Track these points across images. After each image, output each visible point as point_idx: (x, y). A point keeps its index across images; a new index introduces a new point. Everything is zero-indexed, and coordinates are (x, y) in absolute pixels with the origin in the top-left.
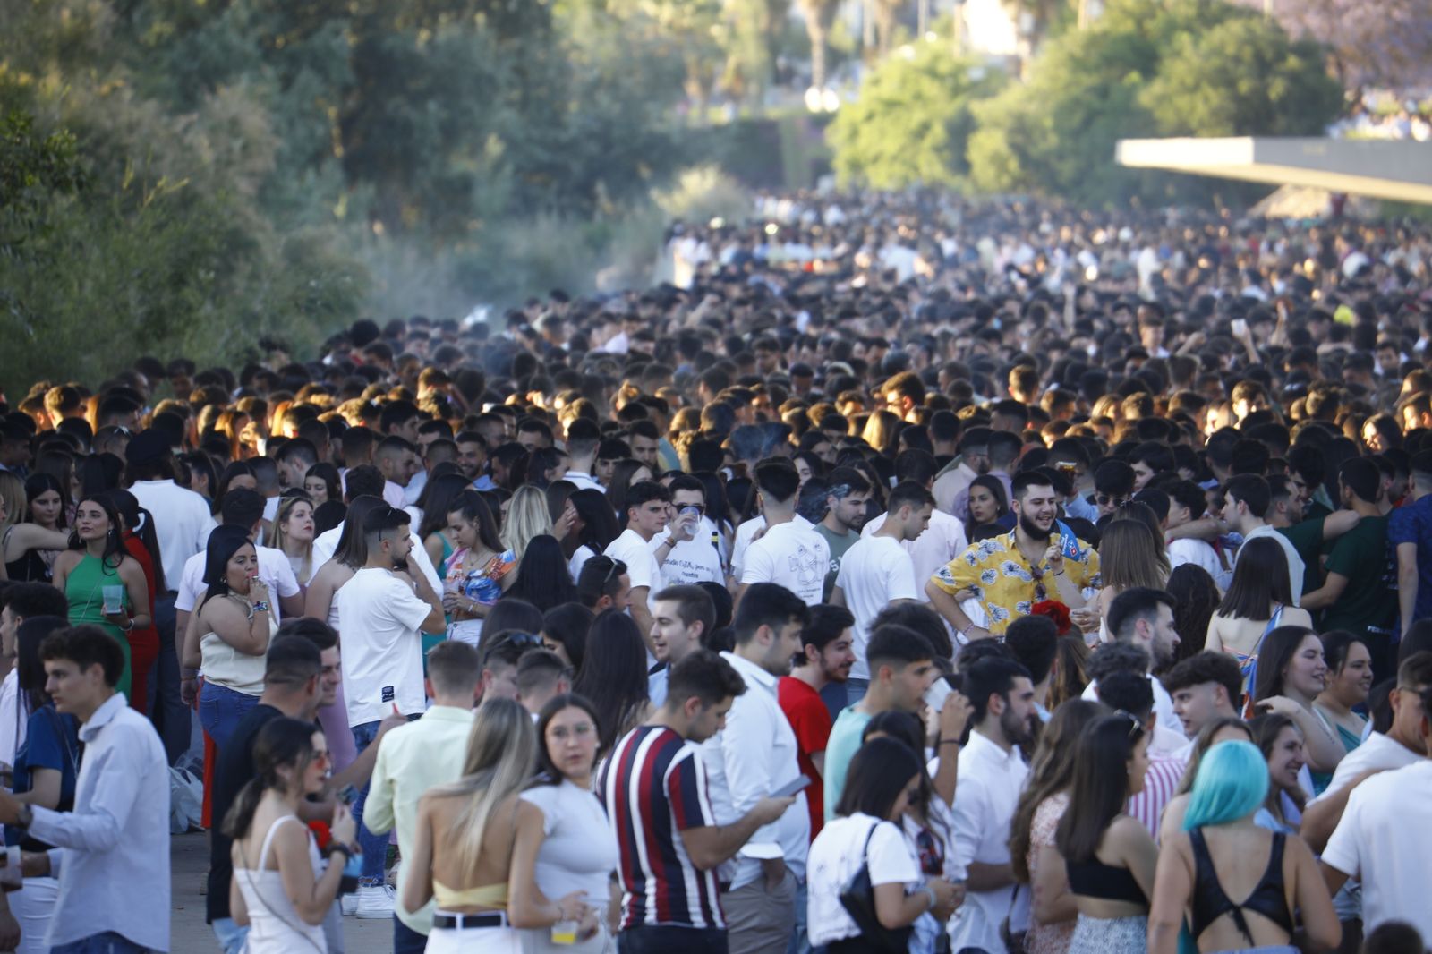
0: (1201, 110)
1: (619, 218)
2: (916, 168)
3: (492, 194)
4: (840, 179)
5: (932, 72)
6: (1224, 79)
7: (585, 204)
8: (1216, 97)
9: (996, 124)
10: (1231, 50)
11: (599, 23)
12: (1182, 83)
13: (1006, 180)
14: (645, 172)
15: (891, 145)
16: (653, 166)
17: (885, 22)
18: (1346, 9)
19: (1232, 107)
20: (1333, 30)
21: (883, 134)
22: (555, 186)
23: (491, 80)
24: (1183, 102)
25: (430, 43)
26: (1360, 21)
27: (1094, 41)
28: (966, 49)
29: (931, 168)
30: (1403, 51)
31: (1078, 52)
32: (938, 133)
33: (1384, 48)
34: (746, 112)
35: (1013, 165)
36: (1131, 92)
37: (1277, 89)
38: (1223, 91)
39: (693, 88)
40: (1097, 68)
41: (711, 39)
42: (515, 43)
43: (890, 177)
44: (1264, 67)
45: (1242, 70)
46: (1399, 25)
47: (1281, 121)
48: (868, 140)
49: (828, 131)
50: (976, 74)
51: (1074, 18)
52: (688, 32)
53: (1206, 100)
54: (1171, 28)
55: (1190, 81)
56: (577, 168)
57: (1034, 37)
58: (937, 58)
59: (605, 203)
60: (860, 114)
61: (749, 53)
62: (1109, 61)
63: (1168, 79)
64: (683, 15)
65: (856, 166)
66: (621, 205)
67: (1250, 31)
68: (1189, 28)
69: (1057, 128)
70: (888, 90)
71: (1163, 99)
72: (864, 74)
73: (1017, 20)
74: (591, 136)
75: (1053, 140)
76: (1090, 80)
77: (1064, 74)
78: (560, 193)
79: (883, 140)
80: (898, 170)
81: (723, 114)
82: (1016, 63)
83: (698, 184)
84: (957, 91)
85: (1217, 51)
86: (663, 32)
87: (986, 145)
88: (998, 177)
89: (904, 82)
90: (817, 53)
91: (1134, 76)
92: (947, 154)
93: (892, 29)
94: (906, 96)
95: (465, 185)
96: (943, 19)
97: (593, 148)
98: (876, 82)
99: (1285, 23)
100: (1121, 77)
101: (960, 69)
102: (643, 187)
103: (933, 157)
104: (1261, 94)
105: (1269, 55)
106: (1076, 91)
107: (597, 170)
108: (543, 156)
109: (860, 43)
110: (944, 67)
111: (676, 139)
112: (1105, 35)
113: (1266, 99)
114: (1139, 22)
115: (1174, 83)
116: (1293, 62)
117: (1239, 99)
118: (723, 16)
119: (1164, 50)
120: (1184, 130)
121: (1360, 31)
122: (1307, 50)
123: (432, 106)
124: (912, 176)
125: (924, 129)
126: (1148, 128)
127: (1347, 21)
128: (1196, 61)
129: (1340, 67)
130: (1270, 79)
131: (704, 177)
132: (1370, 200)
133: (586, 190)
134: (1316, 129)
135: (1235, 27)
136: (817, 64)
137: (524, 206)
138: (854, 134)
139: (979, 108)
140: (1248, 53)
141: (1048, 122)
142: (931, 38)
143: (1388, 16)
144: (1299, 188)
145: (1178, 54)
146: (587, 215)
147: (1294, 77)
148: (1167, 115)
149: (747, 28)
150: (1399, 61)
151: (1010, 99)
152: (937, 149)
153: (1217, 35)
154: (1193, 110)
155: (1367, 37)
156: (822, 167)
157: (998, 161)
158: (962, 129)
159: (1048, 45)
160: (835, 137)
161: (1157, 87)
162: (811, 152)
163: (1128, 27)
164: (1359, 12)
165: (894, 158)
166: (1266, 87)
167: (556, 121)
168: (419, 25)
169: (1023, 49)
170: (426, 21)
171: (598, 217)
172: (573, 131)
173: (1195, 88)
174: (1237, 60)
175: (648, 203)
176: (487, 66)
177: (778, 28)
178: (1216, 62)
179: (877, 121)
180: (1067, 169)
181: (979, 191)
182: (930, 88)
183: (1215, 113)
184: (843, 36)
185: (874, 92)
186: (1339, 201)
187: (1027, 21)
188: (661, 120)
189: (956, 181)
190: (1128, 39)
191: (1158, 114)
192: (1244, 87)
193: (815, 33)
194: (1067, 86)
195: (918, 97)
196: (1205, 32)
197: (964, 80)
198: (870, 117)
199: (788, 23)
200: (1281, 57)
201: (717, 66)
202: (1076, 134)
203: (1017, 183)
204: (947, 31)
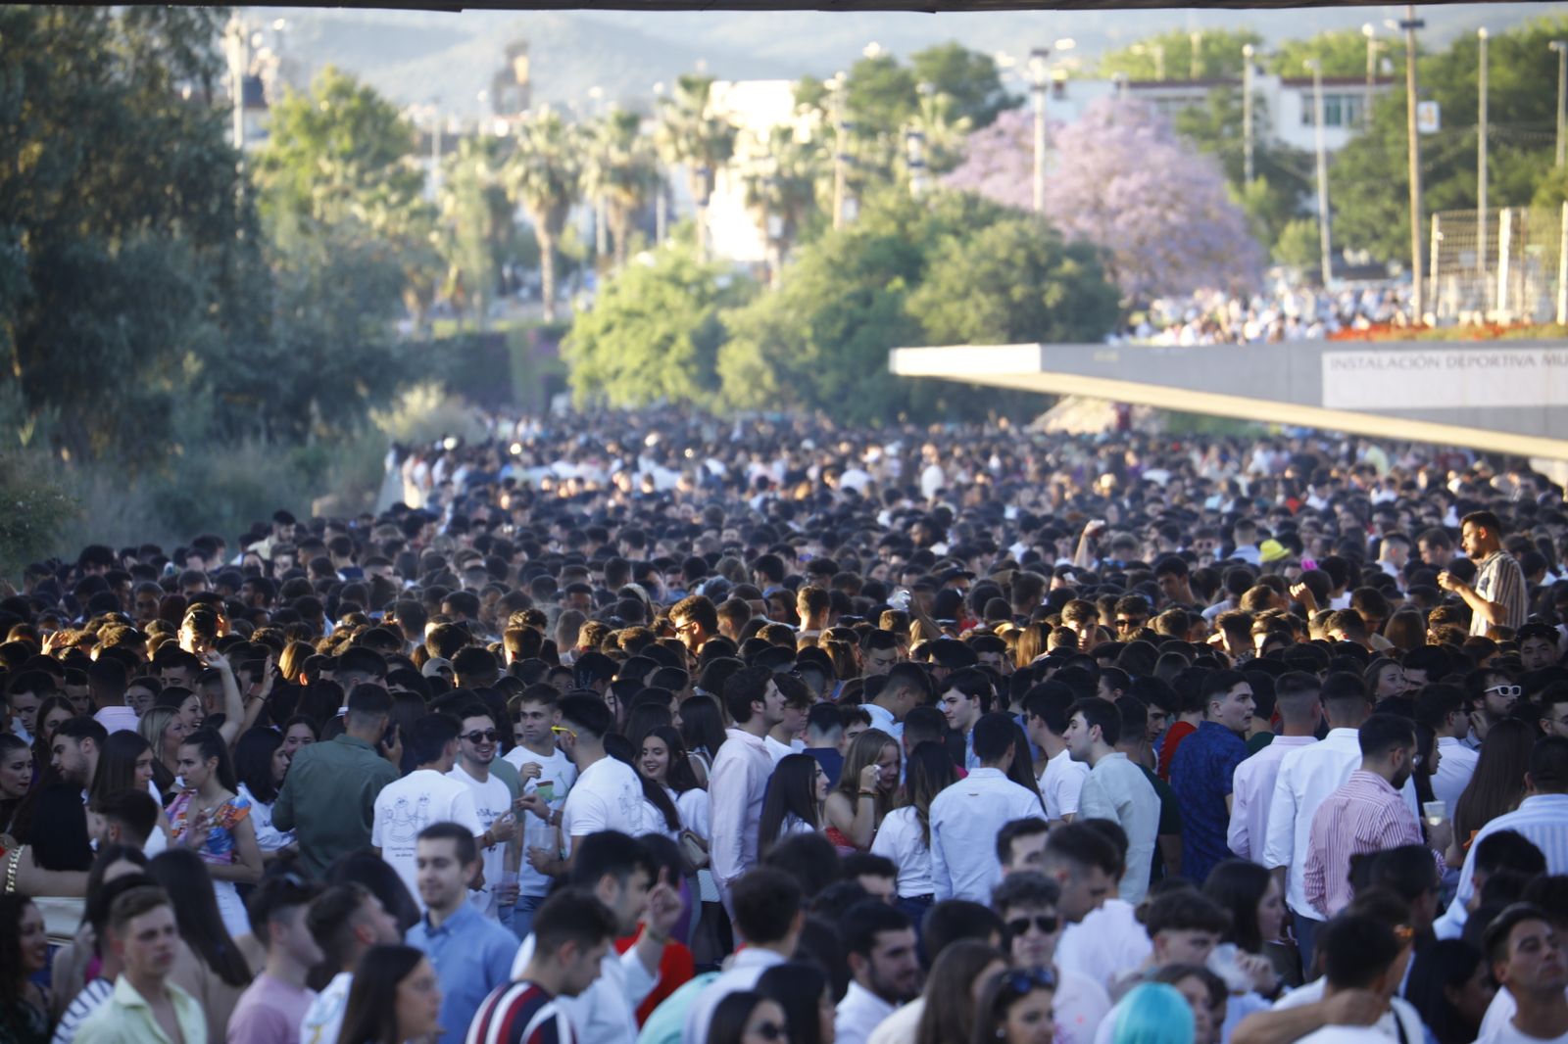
0: (973, 318)
1: (334, 441)
2: (660, 384)
3: (191, 417)
4: (577, 396)
5: (675, 280)
6: (996, 284)
7: (298, 426)
8: (988, 303)
9: (749, 336)
10: (1002, 253)
11: (304, 229)
12: (951, 290)
13: (760, 396)
14: (363, 391)
15: (631, 360)
16: (369, 383)
17: (619, 228)
18: (1118, 212)
19: (1005, 314)
20: (1105, 234)
21: (623, 347)
22: (262, 405)
23: (188, 291)
24: (952, 309)
25: (121, 250)
26: (1135, 223)
27: (852, 244)
28: (709, 255)
29: (677, 384)
30: (1180, 256)
31: (837, 257)
32: (684, 343)
33: (1160, 253)
34: (469, 324)
35: (768, 379)
36: (897, 298)
37: (1053, 294)
38: (995, 298)
39: (410, 299)
40: (859, 273)
41: (431, 245)
42: (217, 250)
43: (632, 395)
44: (1038, 271)
45: (1015, 275)
46: (1174, 229)
47: (1058, 329)
48: (607, 354)
49: (564, 343)
50: (723, 282)
51: (829, 220)
52: (402, 239)
53: (978, 307)
54: (936, 229)
55: (960, 286)
56: (286, 387)
57: (782, 243)
58: (680, 264)
59: (318, 425)
60: (597, 326)
61: (471, 261)
62: (869, 267)
63: (936, 285)
64: (398, 219)
65: (593, 382)
66: (336, 427)
67: (1022, 233)
68: (956, 233)
69: (816, 338)
70: (628, 298)
71: (931, 305)
72: (601, 284)
73: (763, 224)
74: (301, 351)
75: (812, 350)
76: (852, 287)
77: (822, 279)
78: (267, 415)
79: (624, 353)
80: (640, 385)
81: (444, 328)
82: (765, 269)
83: (420, 402)
84: (702, 300)
85: (987, 255)
86: (375, 237)
87: (737, 359)
88: (751, 392)
89: (645, 290)
90: (546, 261)
91: (898, 283)
92: (694, 369)
93: (627, 234)
94: (648, 307)
95: (163, 407)
96: (684, 224)
97: (304, 364)
98: (613, 291)
99: (1059, 225)
100: (884, 284)
101: (705, 276)
102: (361, 407)
103: (679, 372)
104: (1037, 299)
105: (1043, 259)
106: (833, 298)
107: (309, 387)
108: (247, 373)
109: (593, 250)
110: (688, 275)
111: (397, 354)
112: (865, 236)
113: (1041, 306)
114: (902, 225)
115: (943, 289)
116: (1069, 266)
117: (1014, 307)
118: (441, 221)
119: (930, 254)
120: (953, 339)
121: (1135, 234)
122: (1082, 252)
123: (122, 320)
124: (656, 393)
125: (669, 340)
126: (917, 336)
127: (1120, 222)
128: (966, 266)
129: (1115, 274)
130: (1045, 285)
131: (427, 395)
132: (1159, 412)
133: (296, 409)
134: (1096, 338)
135: (1006, 229)
136: (546, 273)
137: (228, 429)
138: (591, 347)
139: (728, 317)
140: (1020, 256)
141: (807, 332)
142: (670, 246)
143: (1162, 219)
144: (1081, 398)
145: (945, 257)
146: (298, 438)
147: (1070, 282)
148: (935, 323)
149: (468, 234)
150: (1175, 265)
151: (763, 307)
152: (683, 364)
153: (987, 237)
154: (964, 318)
155: (1142, 241)
156: (557, 384)
157: (752, 376)
158: (710, 342)
159: (800, 250)
160: (571, 350)
161: (924, 293)
162: (543, 368)
163: (889, 229)
164: (1133, 215)
165: (636, 373)
166: (1043, 293)
167: (261, 336)
168: (109, 231)
169: (772, 254)
170: (117, 228)
171: (311, 439)
172: (282, 346)
173: (965, 295)
174: (1009, 263)
175: (366, 424)
176: (184, 275)
177: (503, 234)
178: (986, 266)
179: (616, 333)
180: (827, 383)
181: (731, 408)
182: (674, 297)
183: (986, 321)
184: (573, 242)
185: (612, 301)
186: (1125, 413)
187: (776, 225)
188: (380, 333)
189: (703, 399)
190: (890, 242)
191: (926, 323)
192: (1018, 292)
193: (544, 240)
194: (826, 293)
195: (661, 306)
196: (974, 234)
197: (710, 288)
198: (608, 329)
199: (513, 228)
200: (1056, 261)
201: (438, 276)
202: (837, 345)
203: (771, 399)
204: (688, 235)
